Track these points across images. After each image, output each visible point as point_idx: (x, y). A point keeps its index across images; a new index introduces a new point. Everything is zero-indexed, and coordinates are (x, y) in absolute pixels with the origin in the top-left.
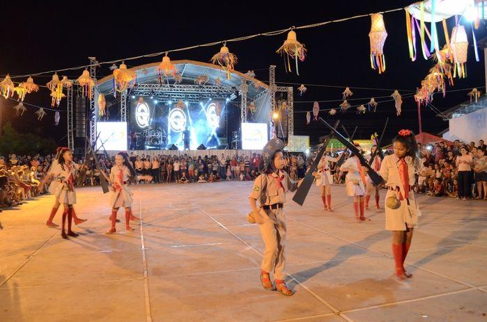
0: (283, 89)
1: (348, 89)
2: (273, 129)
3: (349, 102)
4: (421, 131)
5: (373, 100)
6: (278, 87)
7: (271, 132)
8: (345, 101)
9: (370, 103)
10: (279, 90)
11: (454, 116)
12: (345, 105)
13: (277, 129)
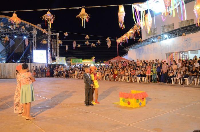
0: (54, 34)
1: (87, 36)
2: (49, 53)
3: (89, 42)
4: (118, 55)
5: (99, 41)
6: (52, 33)
7: (48, 55)
8: (87, 41)
9: (98, 42)
10: (53, 34)
11: (130, 49)
12: (87, 43)
13: (51, 53)
